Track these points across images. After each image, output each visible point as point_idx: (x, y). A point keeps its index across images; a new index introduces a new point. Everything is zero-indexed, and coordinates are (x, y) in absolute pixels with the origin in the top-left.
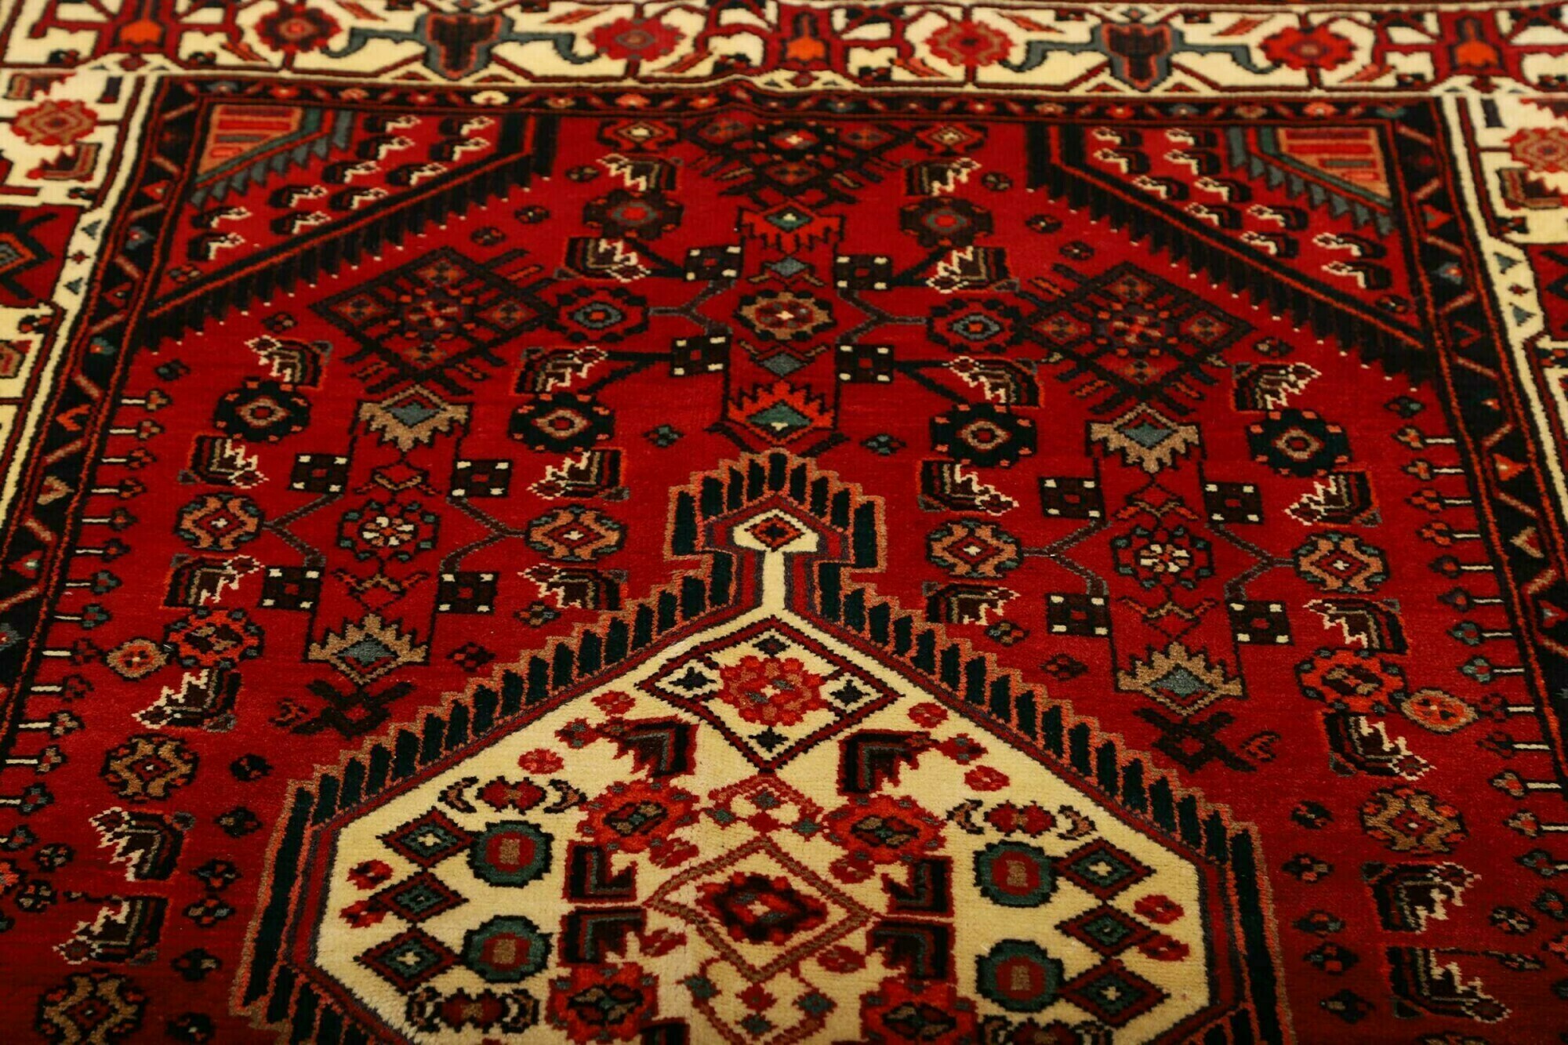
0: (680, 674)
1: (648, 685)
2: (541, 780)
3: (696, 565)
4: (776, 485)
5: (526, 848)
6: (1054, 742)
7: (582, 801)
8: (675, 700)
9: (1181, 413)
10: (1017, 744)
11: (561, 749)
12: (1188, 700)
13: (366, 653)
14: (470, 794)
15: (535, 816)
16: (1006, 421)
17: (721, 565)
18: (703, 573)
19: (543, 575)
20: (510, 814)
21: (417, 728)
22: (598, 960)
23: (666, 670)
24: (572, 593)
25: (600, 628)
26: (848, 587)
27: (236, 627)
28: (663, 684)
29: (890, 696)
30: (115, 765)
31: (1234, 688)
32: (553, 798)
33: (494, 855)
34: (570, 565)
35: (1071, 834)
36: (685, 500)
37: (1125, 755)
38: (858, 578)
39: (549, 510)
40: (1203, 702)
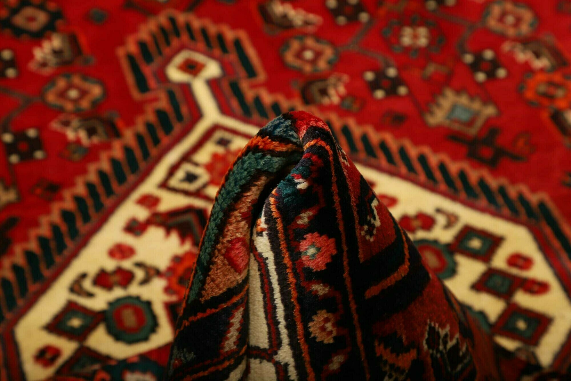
0: (180, 174)
1: (164, 185)
2: (127, 264)
4: (177, 34)
5: (138, 312)
6: (411, 168)
7: (158, 273)
8: (187, 193)
11: (129, 240)
12: (470, 123)
14: (87, 284)
15: (134, 290)
17: (171, 96)
19: (67, 124)
20: (118, 293)
21: (33, 246)
23: (171, 173)
24: (91, 132)
25: (117, 152)
26: (250, 94)
28: (174, 182)
31: (490, 111)
32: (140, 274)
33: (120, 321)
34: (79, 113)
35: (449, 225)
36: (131, 58)
37: (454, 167)
38: (253, 86)
39: (50, 80)
40: (479, 123)
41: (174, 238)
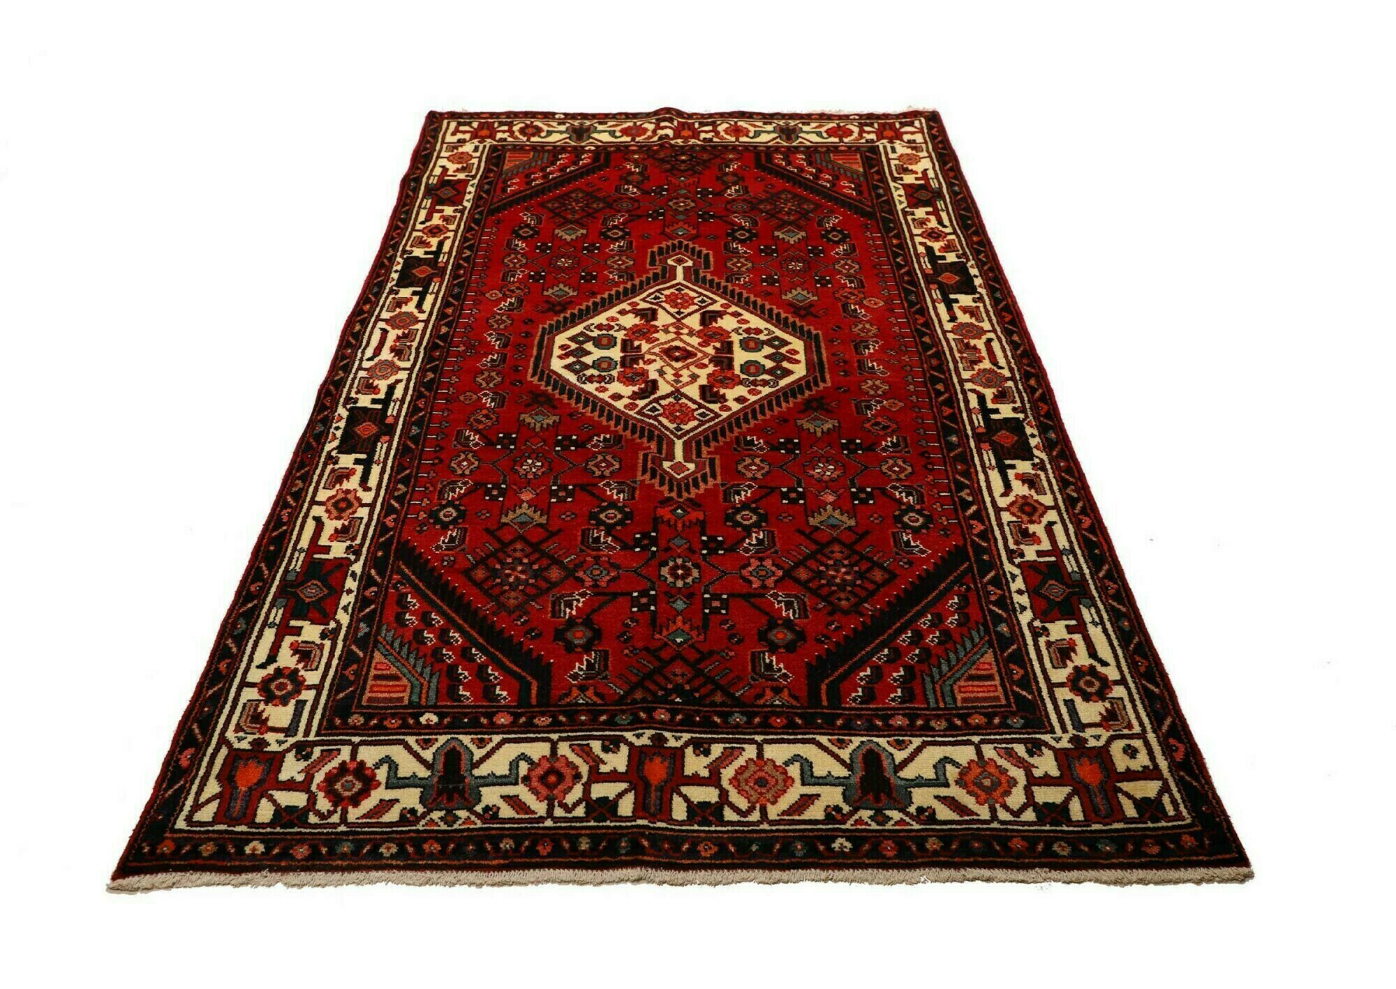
0: (653, 296)
1: (644, 300)
2: (612, 324)
3: (656, 269)
4: (680, 248)
5: (609, 340)
7: (625, 329)
8: (652, 303)
9: (800, 228)
11: (618, 316)
13: (561, 294)
14: (592, 327)
15: (611, 332)
16: (749, 231)
17: (664, 269)
18: (658, 271)
19: (611, 273)
20: (604, 332)
21: (576, 311)
22: (630, 367)
23: (649, 296)
24: (620, 277)
25: (629, 285)
26: (702, 274)
27: (522, 287)
28: (649, 299)
29: (714, 302)
30: (491, 321)
32: (616, 328)
33: (600, 342)
34: (619, 270)
35: (767, 334)
36: (653, 253)
38: (705, 272)
39: (612, 256)
41: (637, 318)
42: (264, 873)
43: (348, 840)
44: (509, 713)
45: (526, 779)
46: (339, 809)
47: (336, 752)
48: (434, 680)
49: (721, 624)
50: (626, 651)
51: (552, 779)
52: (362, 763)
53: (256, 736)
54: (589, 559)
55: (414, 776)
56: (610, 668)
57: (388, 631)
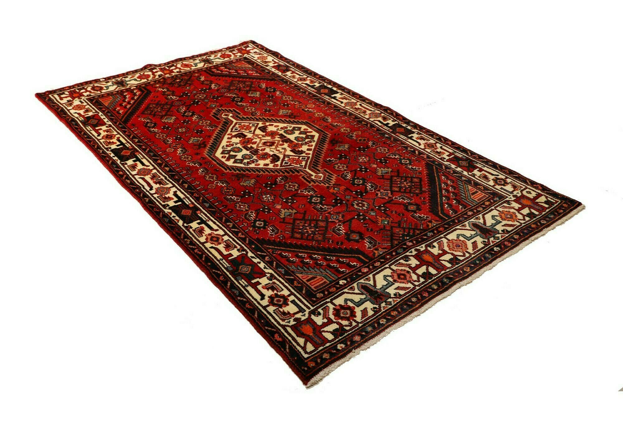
0: (234, 129)
1: (231, 131)
2: (231, 143)
3: (223, 120)
4: (220, 111)
5: (237, 149)
6: (279, 121)
7: (238, 143)
8: (236, 132)
9: (255, 91)
10: (276, 123)
11: (229, 140)
12: (287, 113)
13: (196, 141)
14: (225, 147)
15: (235, 146)
16: (238, 97)
17: (225, 119)
18: (224, 120)
19: (206, 127)
20: (232, 147)
21: (211, 144)
22: (258, 154)
24: (212, 127)
25: (219, 129)
26: (241, 117)
27: (177, 144)
28: (233, 131)
29: (258, 124)
30: (182, 159)
31: (290, 111)
32: (235, 144)
33: (235, 151)
34: (208, 125)
35: (290, 127)
36: (213, 115)
37: (287, 120)
38: (241, 116)
39: (198, 122)
40: (289, 113)
41: (238, 138)
42: (353, 351)
43: (367, 327)
44: (364, 267)
45: (395, 281)
46: (351, 321)
47: (327, 307)
48: (328, 271)
49: (392, 213)
50: (376, 233)
51: (402, 277)
52: (340, 305)
53: (293, 318)
54: (326, 215)
55: (361, 299)
56: (377, 240)
57: (291, 266)
